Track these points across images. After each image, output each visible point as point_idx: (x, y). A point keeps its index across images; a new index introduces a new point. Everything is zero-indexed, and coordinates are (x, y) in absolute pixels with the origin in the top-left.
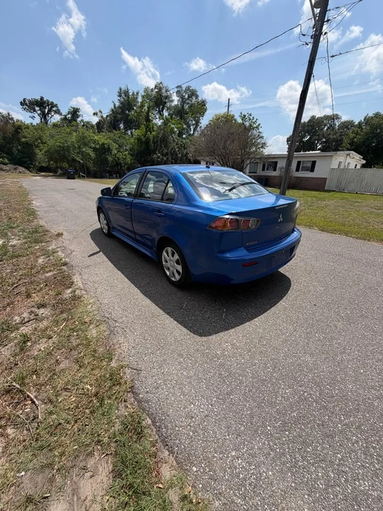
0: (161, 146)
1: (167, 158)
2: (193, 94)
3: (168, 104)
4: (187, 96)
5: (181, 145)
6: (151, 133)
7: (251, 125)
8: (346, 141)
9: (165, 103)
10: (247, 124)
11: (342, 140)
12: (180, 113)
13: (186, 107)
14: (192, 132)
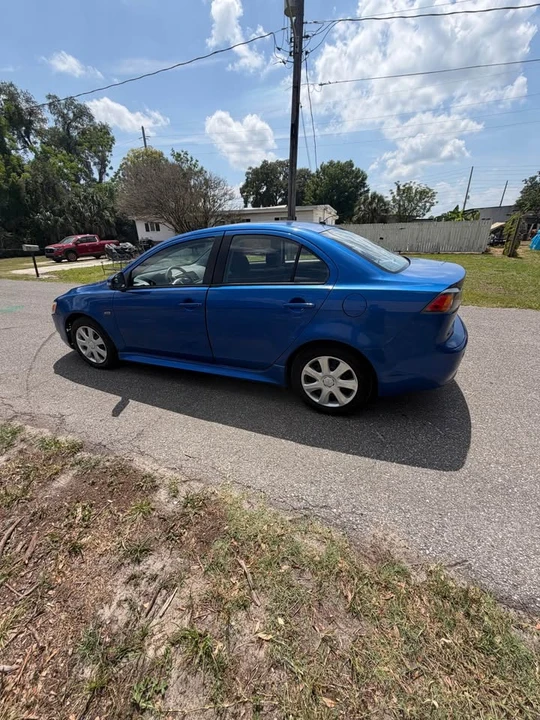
0: (46, 199)
1: (66, 219)
2: (82, 113)
3: (37, 126)
4: (71, 115)
5: (85, 198)
6: (19, 175)
7: (190, 169)
8: (308, 194)
9: (31, 122)
10: (185, 166)
11: (303, 192)
12: (64, 141)
13: (74, 133)
14: (96, 176)
